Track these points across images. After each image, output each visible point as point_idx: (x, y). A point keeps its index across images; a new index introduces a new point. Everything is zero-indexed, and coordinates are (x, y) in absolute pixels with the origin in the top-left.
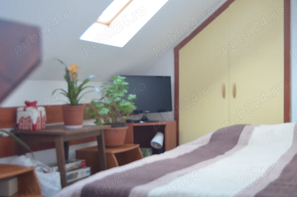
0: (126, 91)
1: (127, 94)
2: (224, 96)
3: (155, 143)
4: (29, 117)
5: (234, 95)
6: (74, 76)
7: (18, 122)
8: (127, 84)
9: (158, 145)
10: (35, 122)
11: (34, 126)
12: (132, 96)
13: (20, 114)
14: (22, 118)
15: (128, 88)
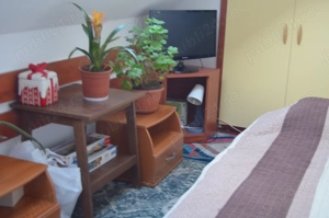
0: (165, 42)
1: (166, 47)
2: (285, 42)
3: (193, 99)
4: (36, 89)
5: (299, 42)
6: (98, 29)
7: (20, 93)
8: (166, 31)
9: (197, 100)
10: (44, 96)
11: (43, 101)
12: (173, 50)
13: (23, 83)
14: (26, 88)
15: (167, 37)
